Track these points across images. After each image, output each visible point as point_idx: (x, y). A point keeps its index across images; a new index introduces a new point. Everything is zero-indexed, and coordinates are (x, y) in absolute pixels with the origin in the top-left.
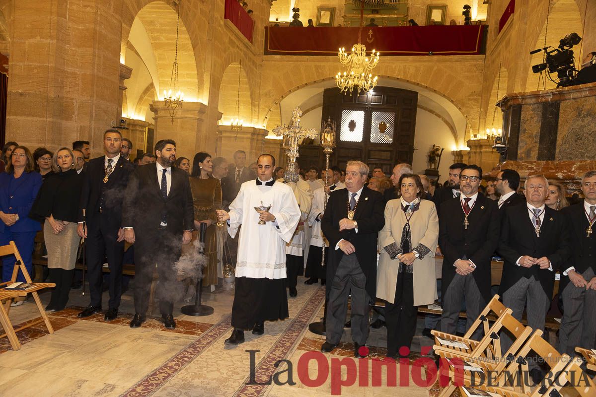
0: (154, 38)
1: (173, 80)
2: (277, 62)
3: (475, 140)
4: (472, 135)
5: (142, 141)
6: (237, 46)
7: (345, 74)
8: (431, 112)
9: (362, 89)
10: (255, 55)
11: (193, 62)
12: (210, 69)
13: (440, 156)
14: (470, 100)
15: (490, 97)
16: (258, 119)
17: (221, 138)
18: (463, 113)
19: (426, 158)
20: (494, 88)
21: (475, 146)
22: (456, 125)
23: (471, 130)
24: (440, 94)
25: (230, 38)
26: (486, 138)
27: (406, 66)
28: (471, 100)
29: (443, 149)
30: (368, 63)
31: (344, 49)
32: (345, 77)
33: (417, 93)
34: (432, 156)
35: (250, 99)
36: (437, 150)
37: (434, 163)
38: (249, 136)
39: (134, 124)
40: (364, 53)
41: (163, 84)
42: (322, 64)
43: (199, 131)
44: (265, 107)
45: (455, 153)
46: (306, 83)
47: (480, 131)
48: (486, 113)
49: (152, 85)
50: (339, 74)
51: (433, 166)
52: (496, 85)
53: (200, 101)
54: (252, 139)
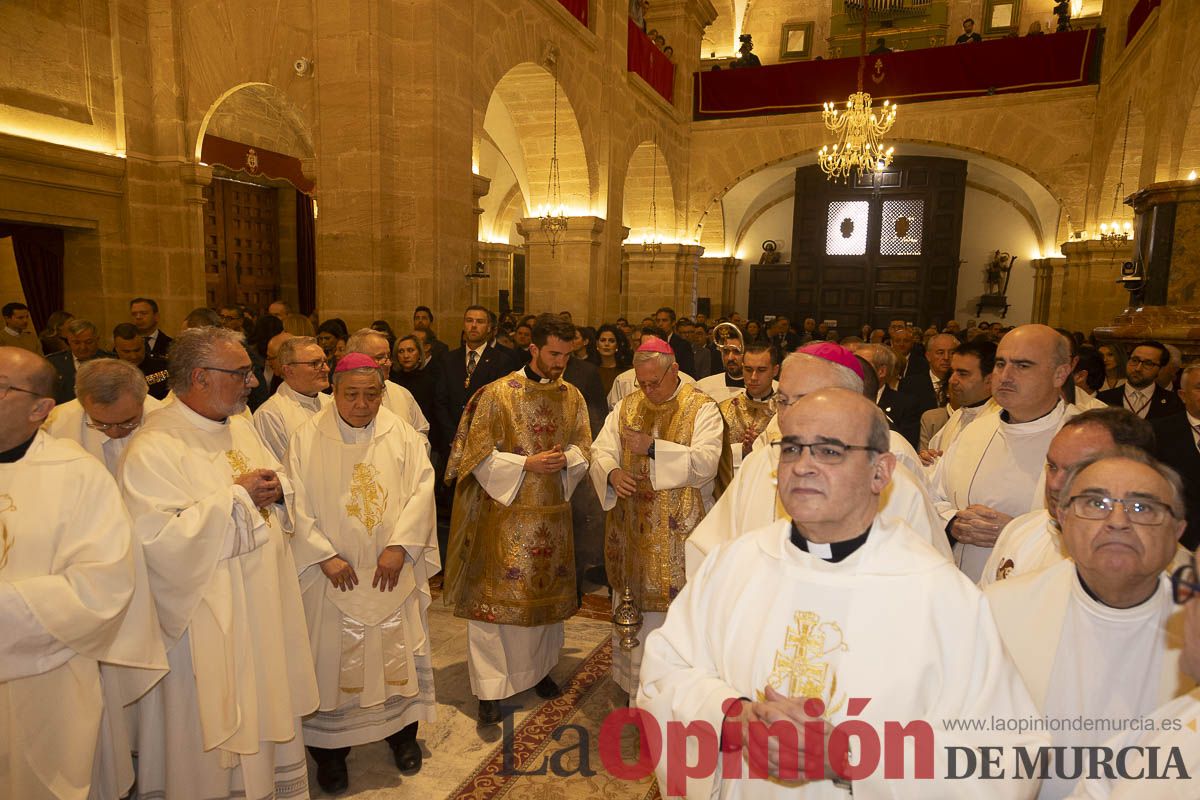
0: (518, 119)
1: (552, 182)
2: (715, 131)
3: (1077, 243)
4: (1071, 234)
5: (506, 276)
6: (650, 114)
7: (835, 147)
8: (993, 192)
9: (865, 172)
10: (678, 124)
11: (581, 151)
12: (607, 159)
13: (1008, 270)
14: (1066, 169)
15: (1107, 163)
16: (687, 228)
17: (627, 264)
18: (1054, 195)
19: (983, 276)
20: (1115, 146)
21: (1077, 252)
22: (1038, 211)
23: (1070, 225)
24: (1009, 163)
25: (637, 101)
26: (1099, 239)
27: (944, 118)
28: (1072, 169)
29: (1014, 258)
30: (877, 125)
31: (832, 105)
32: (835, 154)
33: (964, 163)
34: (993, 270)
35: (672, 199)
36: (1003, 259)
37: (998, 282)
38: (673, 258)
39: (494, 250)
40: (869, 109)
41: (534, 190)
42: (794, 127)
43: (594, 261)
44: (698, 207)
45: (1038, 263)
46: (765, 162)
47: (1087, 224)
48: (1100, 192)
49: (517, 186)
50: (825, 148)
51: (996, 289)
52: (1120, 140)
53: (594, 213)
54: (678, 264)
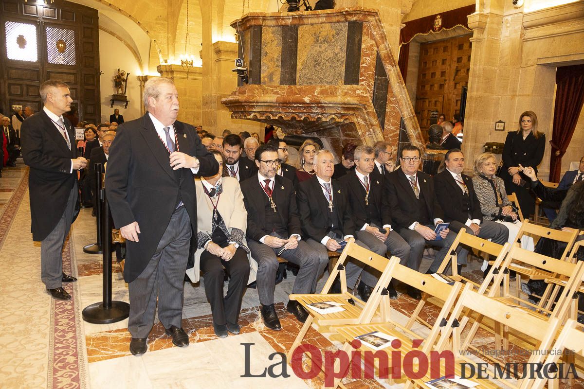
3: (166, 66)
4: (162, 61)
8: (112, 34)
13: (126, 81)
14: (156, 23)
15: (176, 23)
18: (151, 37)
19: (112, 83)
20: (181, 14)
21: (166, 71)
22: (139, 49)
23: (161, 56)
24: (125, 14)
26: (181, 64)
28: (158, 24)
29: (128, 74)
33: (97, 11)
34: (118, 80)
36: (122, 74)
37: (121, 87)
45: (140, 78)
47: (170, 56)
48: (175, 39)
51: (120, 92)
